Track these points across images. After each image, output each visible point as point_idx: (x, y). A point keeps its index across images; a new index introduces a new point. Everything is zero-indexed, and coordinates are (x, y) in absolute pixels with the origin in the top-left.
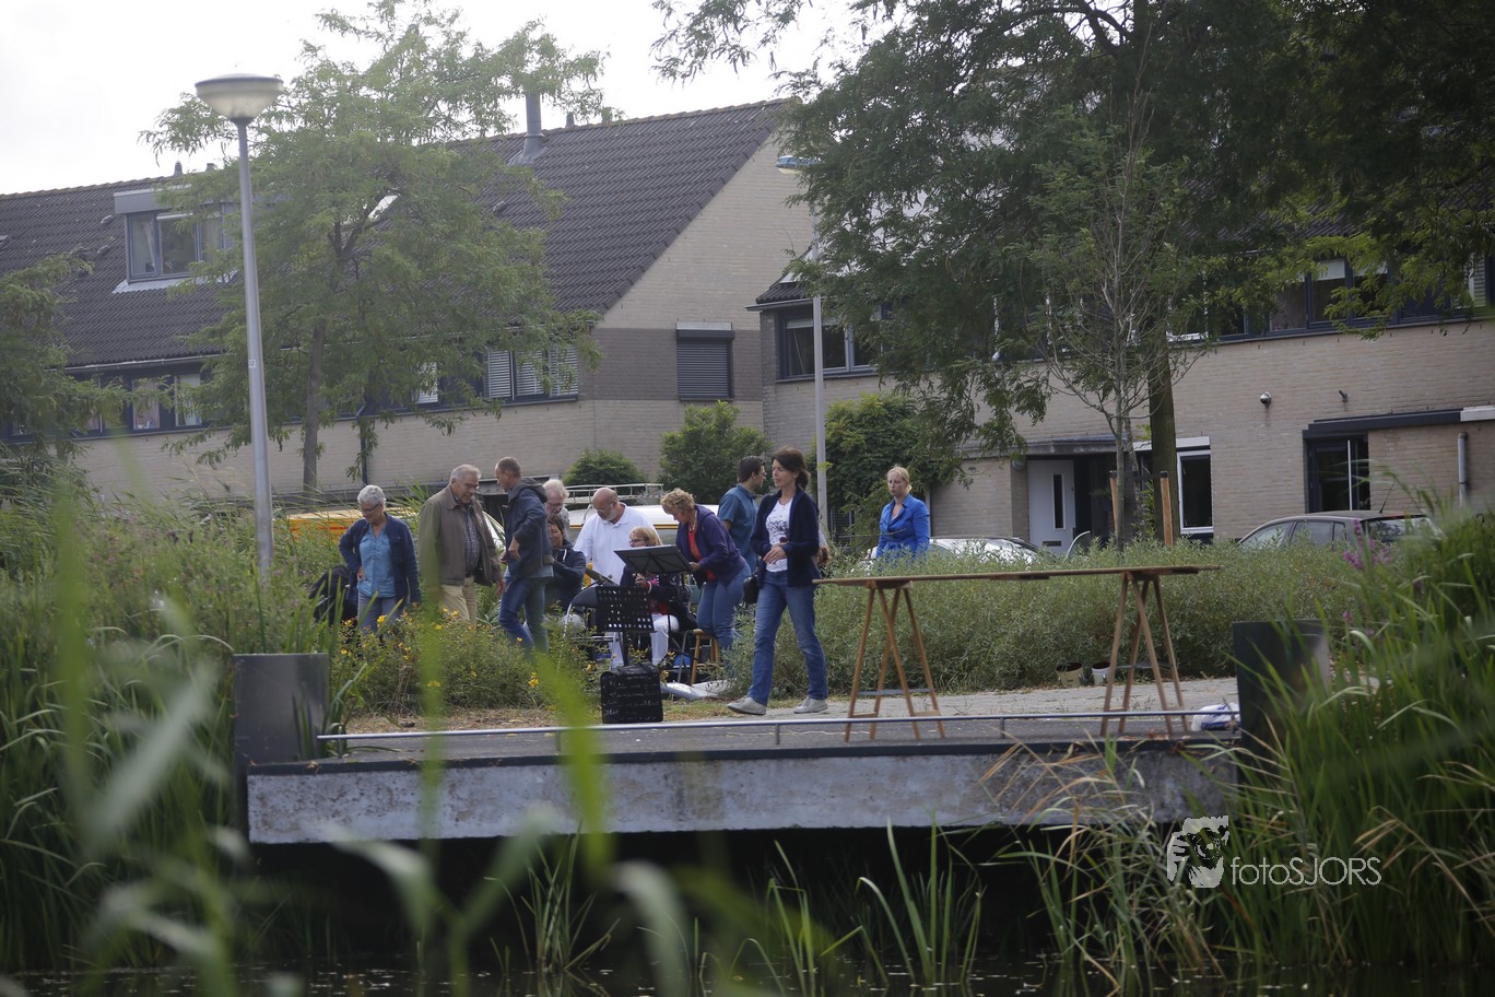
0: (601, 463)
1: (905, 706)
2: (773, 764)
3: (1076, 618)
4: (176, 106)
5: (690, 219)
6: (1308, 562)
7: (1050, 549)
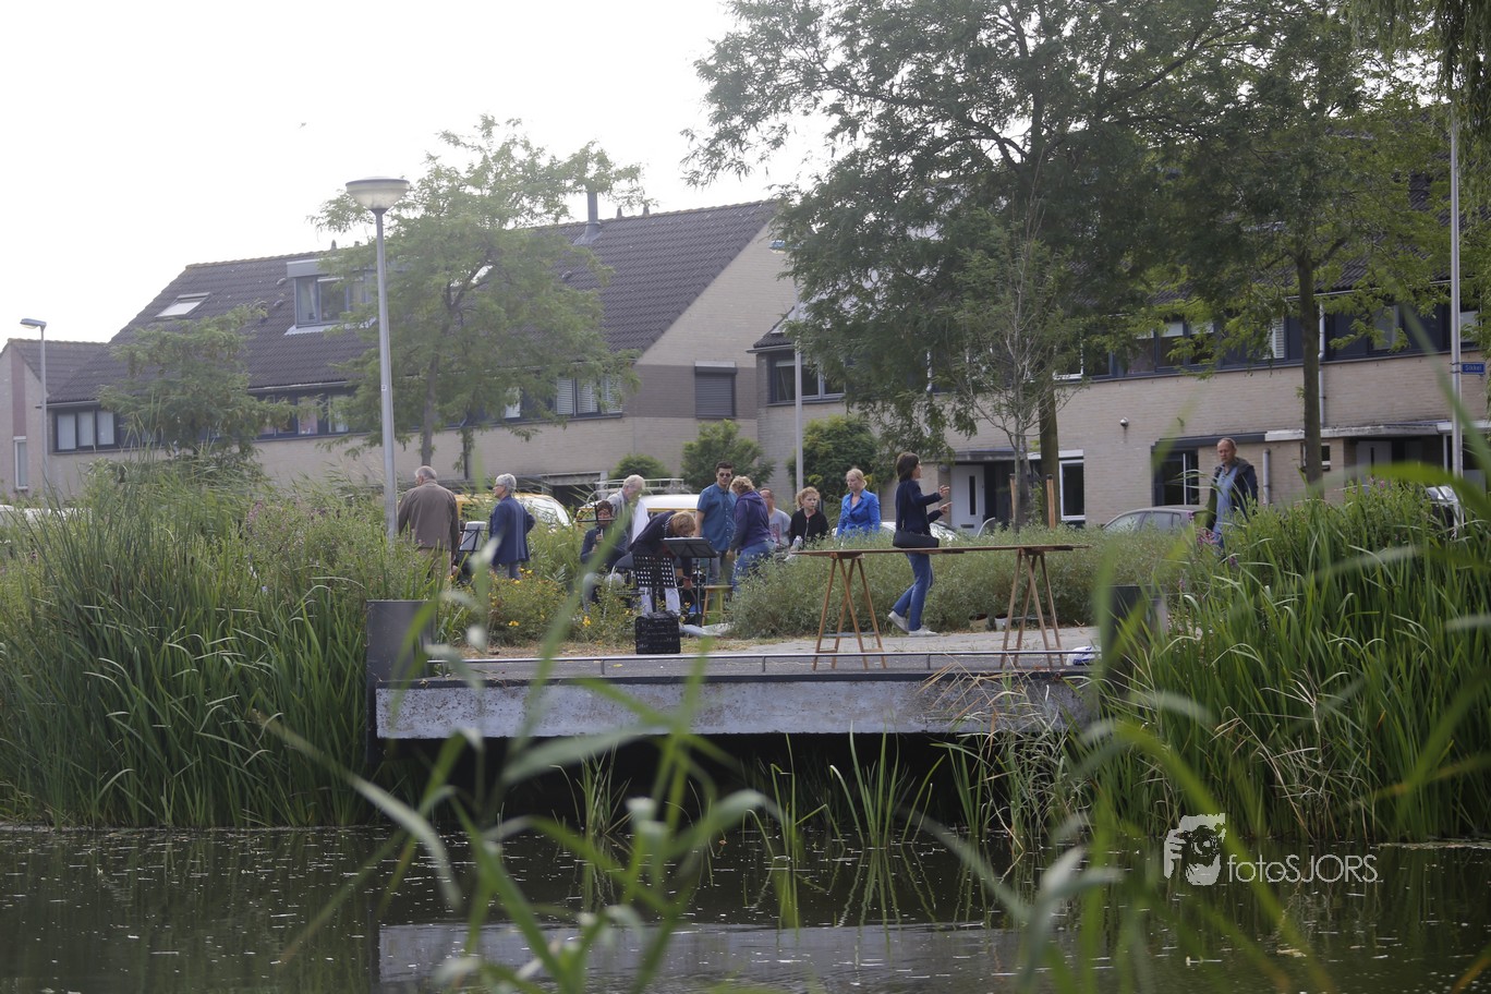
0: (639, 463)
1: (858, 644)
2: (760, 686)
3: (984, 581)
4: (334, 198)
5: (706, 286)
6: (1154, 542)
7: (966, 530)
